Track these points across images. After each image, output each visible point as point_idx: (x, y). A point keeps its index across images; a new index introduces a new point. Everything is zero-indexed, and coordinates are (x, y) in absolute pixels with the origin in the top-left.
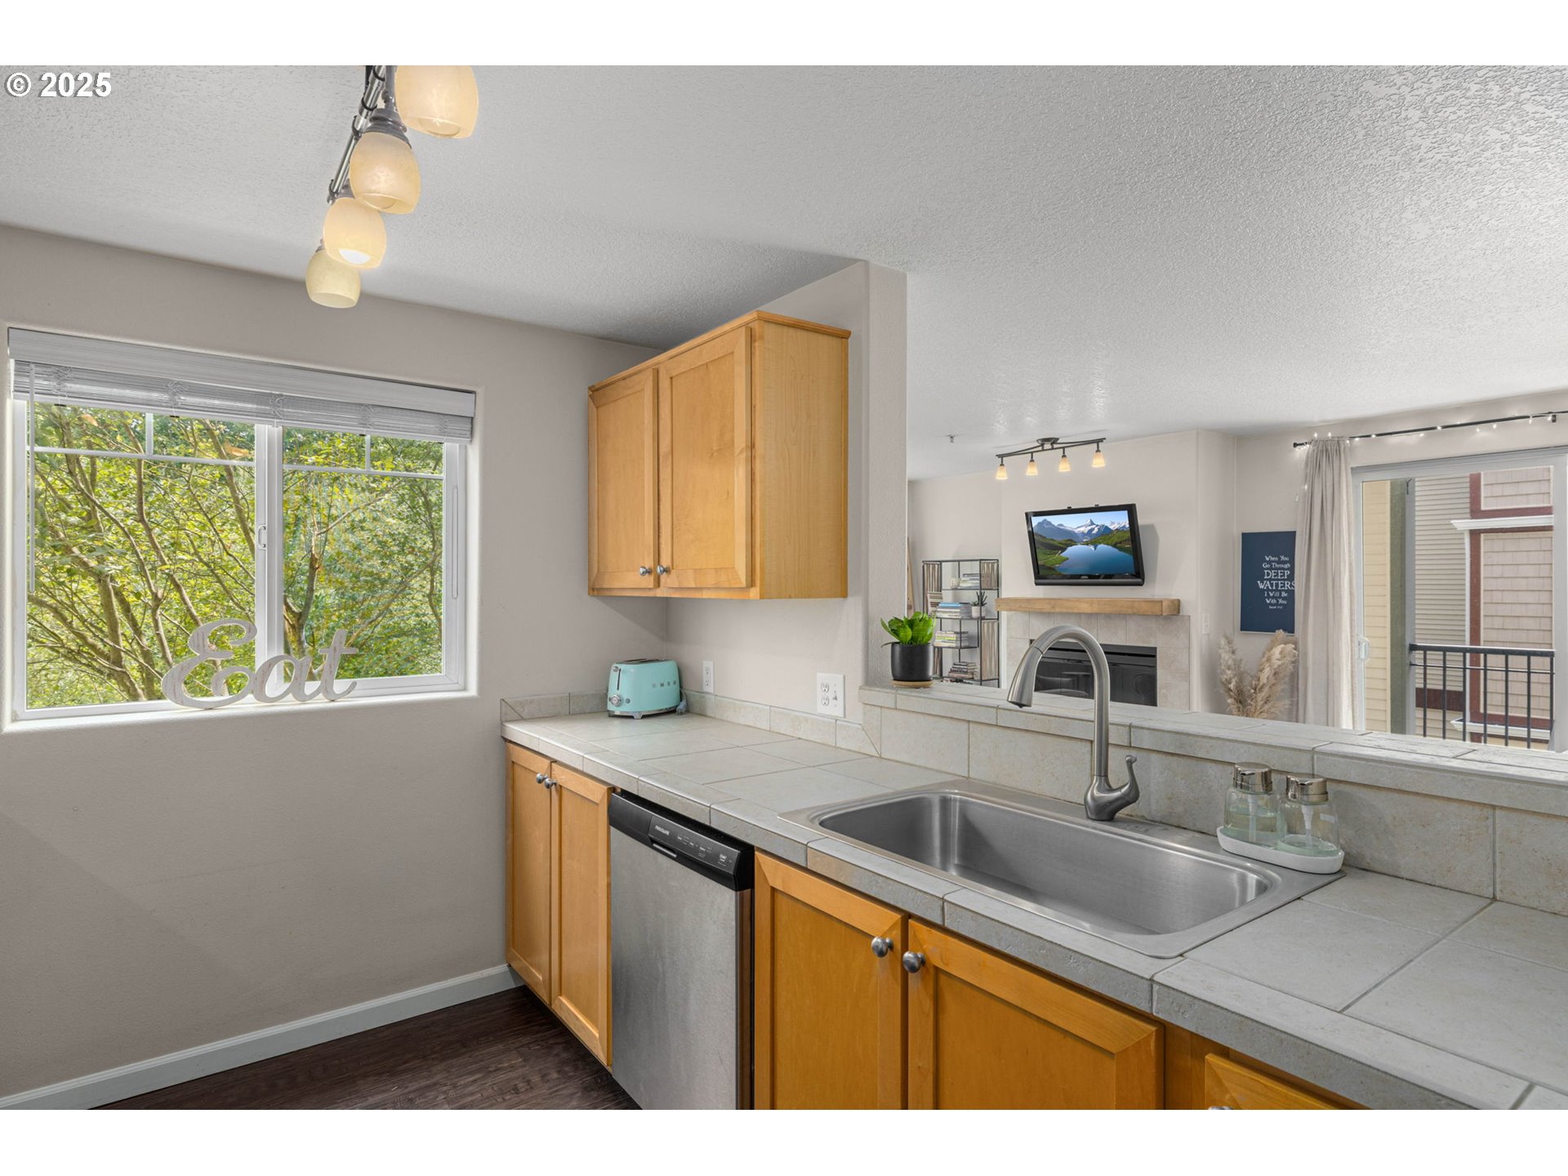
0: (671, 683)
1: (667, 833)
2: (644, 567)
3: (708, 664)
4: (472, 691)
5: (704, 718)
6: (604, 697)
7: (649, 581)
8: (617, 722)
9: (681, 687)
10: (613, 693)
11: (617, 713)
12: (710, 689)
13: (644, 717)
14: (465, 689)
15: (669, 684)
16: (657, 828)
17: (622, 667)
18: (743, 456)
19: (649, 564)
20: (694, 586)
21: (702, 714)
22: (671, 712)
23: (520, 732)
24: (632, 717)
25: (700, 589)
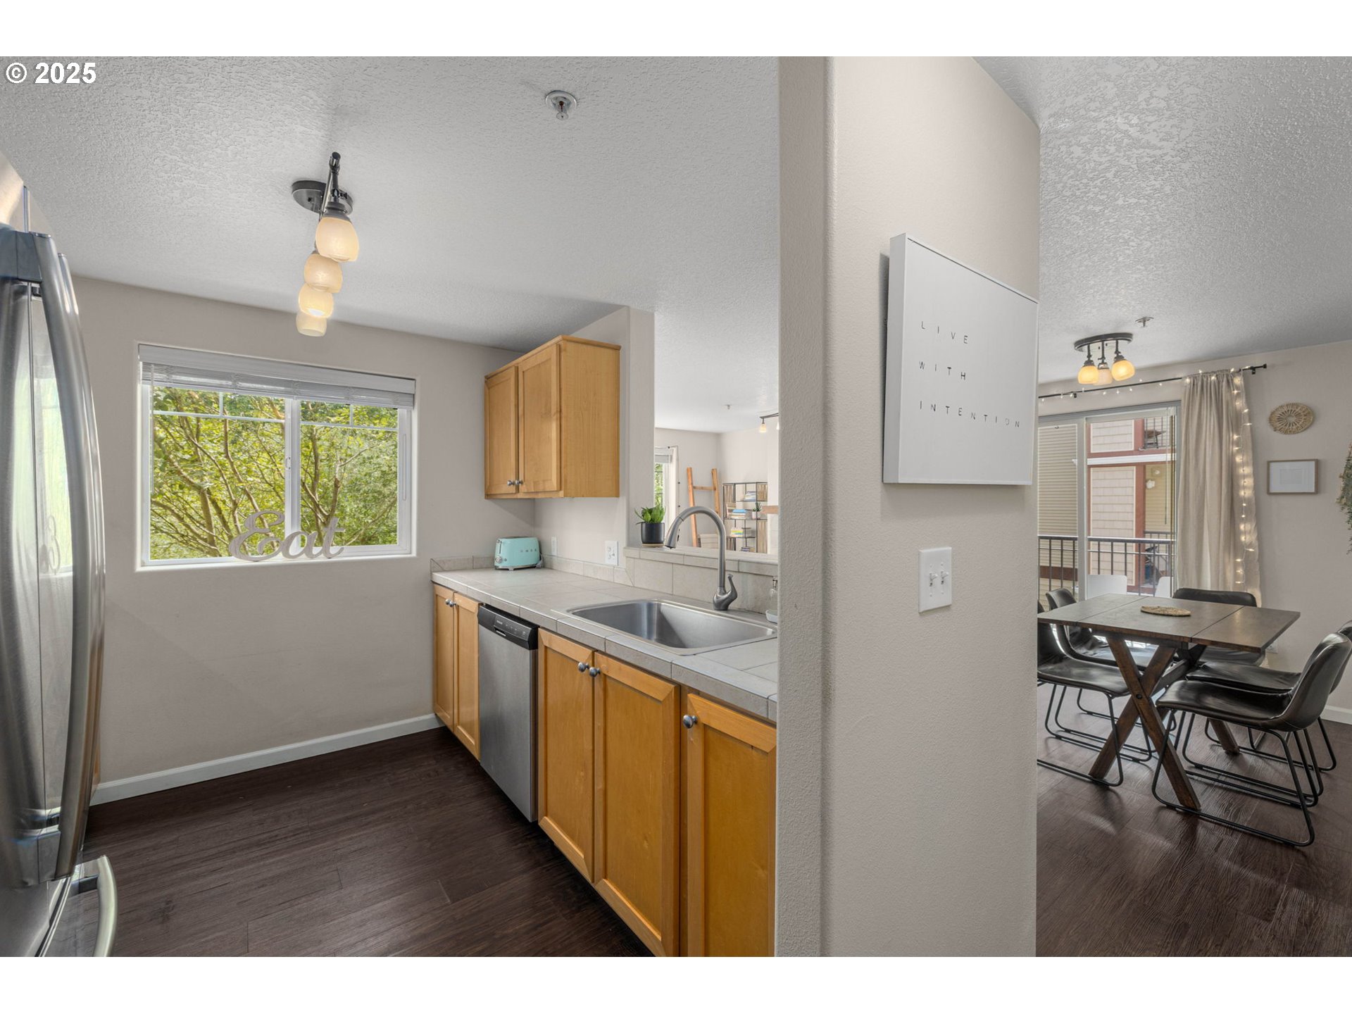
0: (533, 550)
1: (501, 623)
2: (510, 481)
3: (554, 539)
4: (414, 554)
5: (551, 571)
6: (493, 559)
7: (513, 489)
8: (500, 572)
9: (541, 552)
10: (498, 556)
11: (500, 567)
12: (554, 553)
13: (515, 569)
14: (410, 553)
15: (531, 550)
16: (498, 621)
17: (503, 540)
18: (555, 417)
19: (513, 479)
20: (533, 491)
21: (551, 569)
22: (533, 567)
23: (440, 577)
24: (508, 570)
25: (537, 493)
